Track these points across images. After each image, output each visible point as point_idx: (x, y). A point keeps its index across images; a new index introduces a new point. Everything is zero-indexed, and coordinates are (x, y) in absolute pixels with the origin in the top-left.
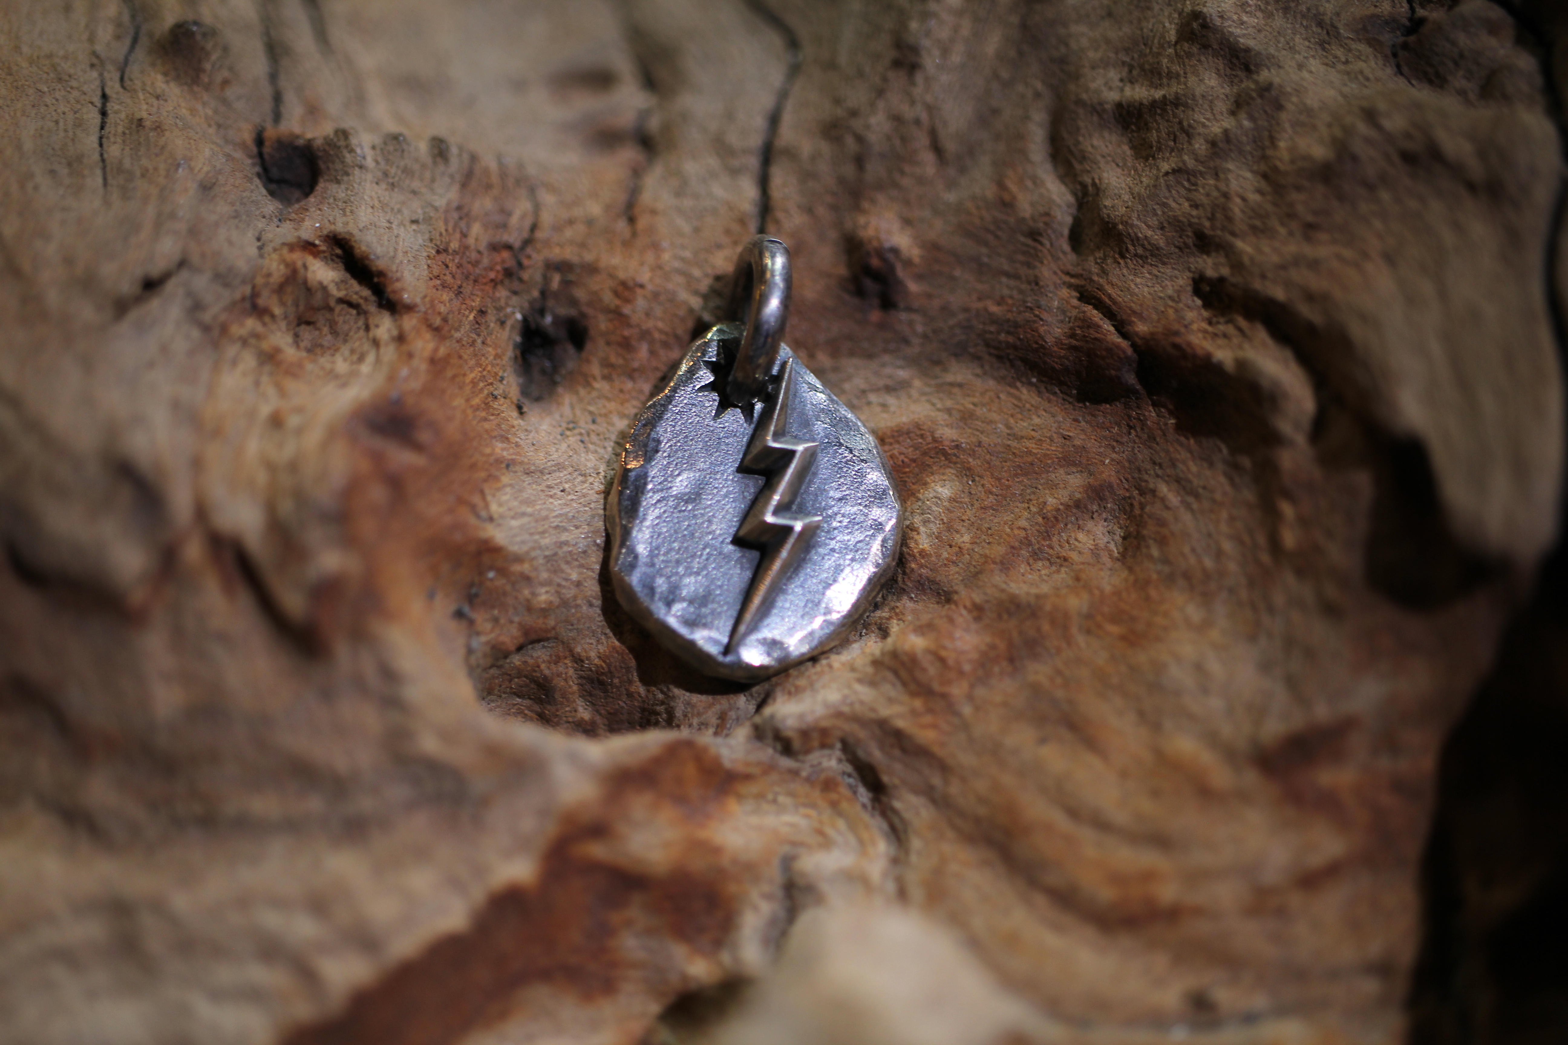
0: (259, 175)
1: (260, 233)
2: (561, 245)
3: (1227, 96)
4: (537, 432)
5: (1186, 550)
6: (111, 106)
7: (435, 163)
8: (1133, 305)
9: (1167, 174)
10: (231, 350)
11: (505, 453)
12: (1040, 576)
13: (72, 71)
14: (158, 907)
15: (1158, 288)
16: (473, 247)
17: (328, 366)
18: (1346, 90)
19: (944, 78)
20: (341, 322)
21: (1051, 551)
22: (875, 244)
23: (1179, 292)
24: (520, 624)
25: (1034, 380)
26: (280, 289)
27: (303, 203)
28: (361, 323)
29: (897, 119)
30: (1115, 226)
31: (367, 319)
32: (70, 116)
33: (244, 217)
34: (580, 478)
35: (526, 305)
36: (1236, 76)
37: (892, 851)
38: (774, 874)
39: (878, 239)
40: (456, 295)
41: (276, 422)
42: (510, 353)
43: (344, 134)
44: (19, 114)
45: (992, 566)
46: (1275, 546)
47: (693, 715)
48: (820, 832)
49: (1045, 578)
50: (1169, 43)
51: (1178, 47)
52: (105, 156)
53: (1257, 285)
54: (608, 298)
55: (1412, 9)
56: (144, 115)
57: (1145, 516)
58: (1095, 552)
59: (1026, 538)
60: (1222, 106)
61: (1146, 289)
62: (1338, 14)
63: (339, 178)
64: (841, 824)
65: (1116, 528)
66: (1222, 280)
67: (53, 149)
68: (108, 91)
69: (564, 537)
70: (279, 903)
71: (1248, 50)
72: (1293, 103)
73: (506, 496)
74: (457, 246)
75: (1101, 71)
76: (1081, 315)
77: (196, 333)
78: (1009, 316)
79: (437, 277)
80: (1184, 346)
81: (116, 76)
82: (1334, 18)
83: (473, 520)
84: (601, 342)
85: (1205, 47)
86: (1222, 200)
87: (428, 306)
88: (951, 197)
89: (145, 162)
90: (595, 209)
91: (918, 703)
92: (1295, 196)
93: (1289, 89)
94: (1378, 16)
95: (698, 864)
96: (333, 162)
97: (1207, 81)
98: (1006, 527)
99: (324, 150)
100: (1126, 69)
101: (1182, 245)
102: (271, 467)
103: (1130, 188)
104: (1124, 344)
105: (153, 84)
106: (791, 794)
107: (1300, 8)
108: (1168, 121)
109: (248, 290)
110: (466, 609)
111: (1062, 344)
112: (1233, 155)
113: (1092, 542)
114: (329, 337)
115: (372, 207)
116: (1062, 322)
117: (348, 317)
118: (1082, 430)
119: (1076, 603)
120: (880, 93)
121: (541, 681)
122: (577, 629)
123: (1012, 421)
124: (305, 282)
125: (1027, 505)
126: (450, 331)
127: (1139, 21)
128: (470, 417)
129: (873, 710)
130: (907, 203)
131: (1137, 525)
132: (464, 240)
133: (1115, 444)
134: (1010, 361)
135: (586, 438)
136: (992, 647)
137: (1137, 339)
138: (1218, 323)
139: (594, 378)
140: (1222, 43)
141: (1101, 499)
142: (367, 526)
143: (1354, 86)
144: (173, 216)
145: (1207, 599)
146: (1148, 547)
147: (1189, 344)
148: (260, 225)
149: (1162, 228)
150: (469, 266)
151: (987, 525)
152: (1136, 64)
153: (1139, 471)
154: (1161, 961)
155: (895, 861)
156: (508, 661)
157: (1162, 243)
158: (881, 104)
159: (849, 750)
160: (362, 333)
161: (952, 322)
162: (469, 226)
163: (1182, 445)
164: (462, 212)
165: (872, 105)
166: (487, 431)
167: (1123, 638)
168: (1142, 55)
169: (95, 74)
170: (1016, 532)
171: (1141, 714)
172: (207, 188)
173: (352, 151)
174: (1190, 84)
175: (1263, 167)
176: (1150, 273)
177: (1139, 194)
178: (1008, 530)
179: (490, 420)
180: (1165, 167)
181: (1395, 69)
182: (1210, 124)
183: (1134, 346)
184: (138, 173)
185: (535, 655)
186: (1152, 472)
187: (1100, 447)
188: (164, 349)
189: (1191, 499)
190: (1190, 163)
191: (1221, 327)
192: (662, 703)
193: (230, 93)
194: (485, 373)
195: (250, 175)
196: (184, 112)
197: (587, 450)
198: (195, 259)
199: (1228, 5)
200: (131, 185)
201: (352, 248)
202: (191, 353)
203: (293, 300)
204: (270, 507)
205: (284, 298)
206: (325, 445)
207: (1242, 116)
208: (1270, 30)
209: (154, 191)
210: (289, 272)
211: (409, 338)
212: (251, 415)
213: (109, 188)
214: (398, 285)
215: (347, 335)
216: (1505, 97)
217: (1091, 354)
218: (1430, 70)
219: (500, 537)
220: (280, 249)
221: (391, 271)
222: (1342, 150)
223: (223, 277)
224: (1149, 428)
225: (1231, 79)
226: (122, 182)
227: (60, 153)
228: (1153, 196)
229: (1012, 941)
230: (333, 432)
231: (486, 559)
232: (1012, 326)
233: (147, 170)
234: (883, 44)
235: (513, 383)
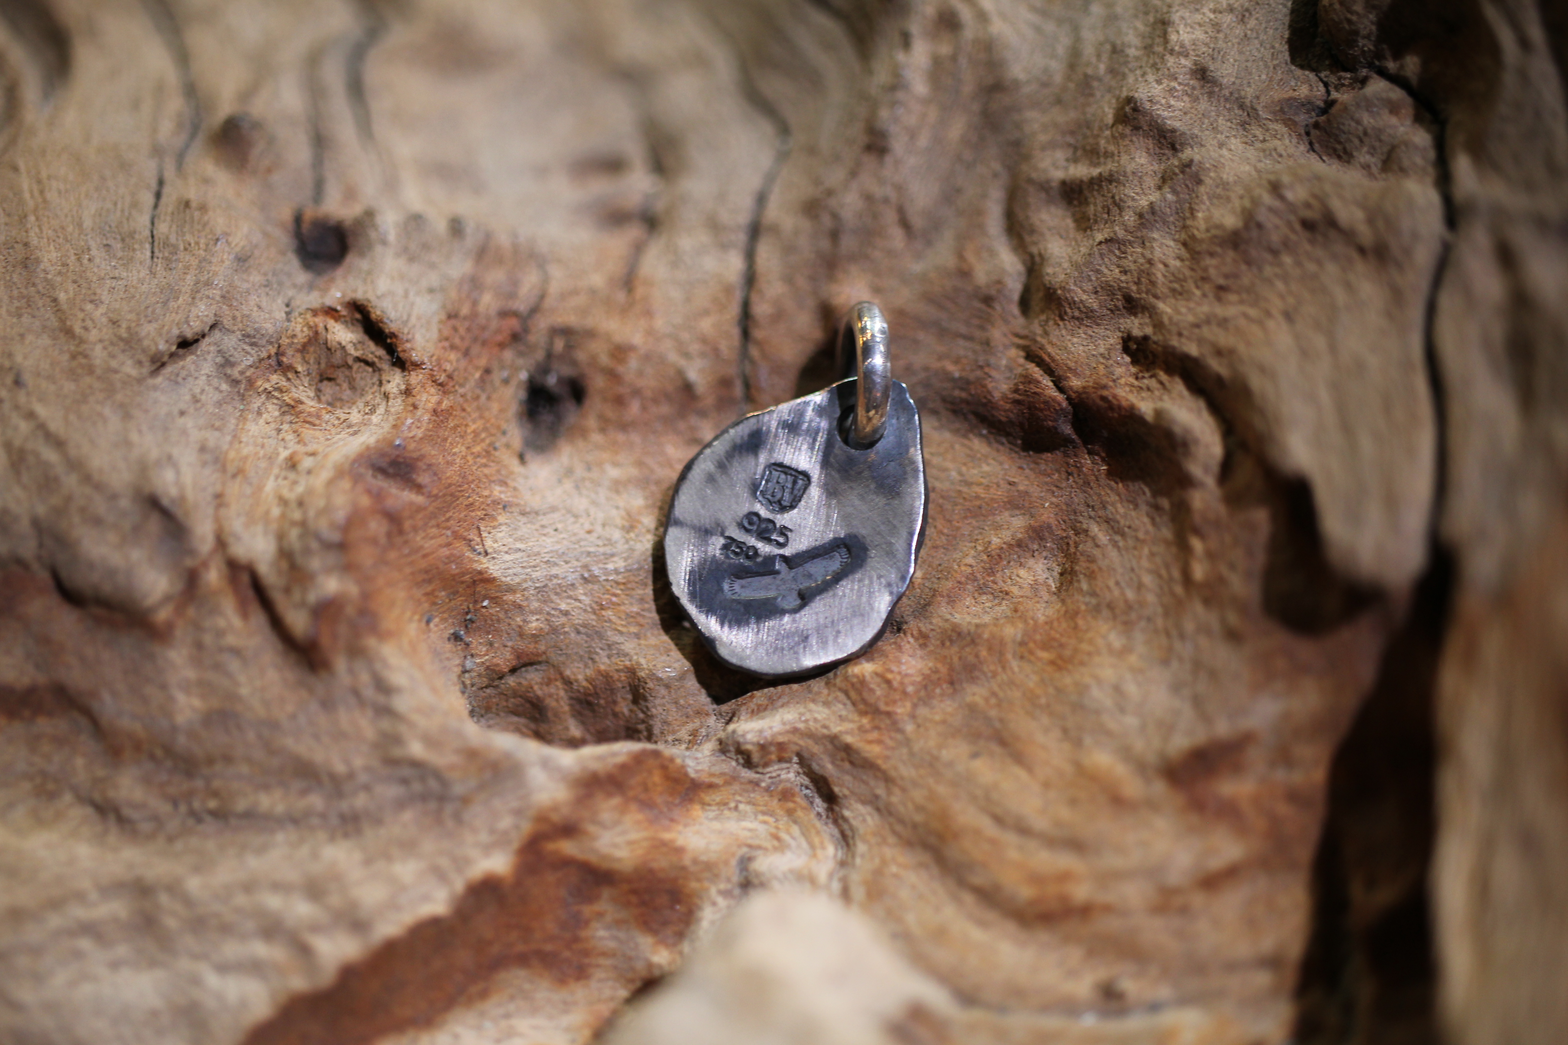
0: (295, 251)
1: (290, 300)
2: (565, 313)
3: (1155, 173)
4: (536, 478)
5: (1111, 583)
6: (167, 190)
7: (452, 240)
8: (1069, 362)
9: (1100, 243)
10: (257, 402)
11: (503, 496)
12: (984, 609)
13: (134, 160)
14: (174, 888)
15: (1092, 347)
16: (482, 313)
17: (343, 417)
18: (1260, 165)
19: (912, 161)
20: (358, 378)
21: (995, 586)
23: (1109, 350)
24: (512, 648)
25: (985, 432)
26: (303, 349)
27: (331, 274)
28: (375, 380)
29: (869, 198)
30: (1055, 290)
31: (381, 375)
32: (128, 199)
33: (275, 286)
34: (572, 519)
35: (532, 366)
36: (1164, 154)
37: (840, 854)
38: (732, 872)
40: (464, 356)
41: (292, 464)
42: (515, 408)
43: (370, 214)
44: (82, 196)
45: (940, 599)
46: (1187, 578)
47: (669, 731)
48: (776, 837)
49: (988, 610)
50: (1107, 125)
51: (1114, 129)
52: (155, 232)
53: (1175, 342)
54: (604, 360)
55: (1328, 92)
56: (192, 197)
57: (1078, 554)
58: (1035, 587)
59: (972, 574)
60: (1150, 182)
61: (1081, 348)
62: (1258, 98)
63: (364, 252)
64: (795, 830)
65: (1054, 565)
66: (1146, 338)
67: (110, 227)
68: (164, 177)
69: (555, 571)
71: (1173, 131)
72: (1211, 178)
73: (502, 534)
74: (468, 312)
75: (1050, 152)
76: (1024, 372)
77: (224, 387)
78: (963, 374)
79: (447, 339)
80: (1110, 398)
81: (174, 164)
82: (1254, 101)
83: (468, 554)
84: (598, 399)
85: (1137, 128)
86: (1147, 266)
87: (434, 364)
88: (917, 267)
89: (188, 237)
90: (597, 280)
91: (865, 721)
92: (1209, 261)
93: (1208, 165)
94: (1295, 99)
95: (661, 863)
96: (360, 238)
97: (1137, 160)
98: (955, 564)
99: (353, 229)
100: (1071, 150)
101: (1113, 308)
102: (283, 502)
103: (1070, 257)
104: (1060, 397)
105: (204, 170)
106: (751, 803)
107: (1223, 92)
108: (1103, 196)
109: (273, 349)
110: (462, 632)
111: (1008, 398)
112: (1158, 225)
113: (1032, 578)
114: (348, 392)
115: (391, 278)
116: (1008, 378)
117: (365, 374)
118: (1026, 477)
119: (1012, 632)
120: (854, 174)
121: (535, 701)
122: (566, 654)
123: (964, 469)
124: (326, 343)
125: (973, 544)
126: (454, 386)
127: (1084, 106)
128: (471, 462)
129: (825, 727)
130: (877, 273)
131: (1072, 562)
132: (475, 307)
133: (1055, 489)
134: (962, 413)
136: (936, 671)
137: (1071, 393)
138: (1143, 377)
139: (591, 431)
140: (1150, 125)
141: (1042, 539)
142: (366, 556)
143: (1267, 162)
144: (208, 284)
145: (1128, 626)
146: (1079, 581)
147: (1115, 396)
148: (291, 293)
149: (1096, 293)
150: (478, 330)
151: (938, 562)
152: (1079, 146)
153: (1075, 513)
154: (1075, 954)
155: (843, 864)
156: (503, 681)
157: (1095, 306)
158: (854, 185)
159: (805, 764)
160: (376, 388)
162: (480, 295)
163: (1112, 489)
164: (475, 283)
165: (847, 185)
166: (486, 476)
167: (1052, 663)
168: (1085, 137)
169: (154, 163)
170: (963, 568)
171: (1065, 731)
172: (242, 260)
173: (376, 228)
174: (1122, 162)
175: (1184, 236)
176: (1085, 334)
177: (1076, 262)
178: (956, 567)
179: (490, 466)
180: (1099, 237)
181: (1308, 147)
182: (1138, 198)
183: (1069, 399)
184: (182, 247)
185: (528, 677)
186: (1086, 514)
187: (1042, 492)
188: (196, 400)
189: (1118, 538)
190: (1121, 233)
191: (1146, 381)
192: (643, 722)
193: (274, 178)
194: (488, 425)
195: (284, 249)
196: (230, 195)
197: (580, 494)
198: (227, 322)
199: (1157, 90)
200: (174, 258)
201: (368, 313)
202: (219, 404)
203: (315, 358)
204: (281, 537)
205: (307, 356)
206: (331, 483)
207: (1166, 189)
208: (1195, 112)
209: (194, 262)
210: (311, 334)
211: (414, 392)
212: (271, 459)
213: (155, 260)
214: (408, 345)
215: (363, 390)
216: (1402, 170)
217: (1031, 407)
218: (1338, 147)
219: (494, 569)
220: (305, 314)
221: (403, 333)
222: (1250, 219)
223: (250, 338)
224: (1085, 474)
225: (1160, 157)
226: (166, 254)
227: (116, 230)
228: (1088, 264)
229: (940, 934)
230: (340, 473)
231: (479, 588)
232: (964, 383)
233: (190, 244)
234: (857, 131)
235: (515, 434)
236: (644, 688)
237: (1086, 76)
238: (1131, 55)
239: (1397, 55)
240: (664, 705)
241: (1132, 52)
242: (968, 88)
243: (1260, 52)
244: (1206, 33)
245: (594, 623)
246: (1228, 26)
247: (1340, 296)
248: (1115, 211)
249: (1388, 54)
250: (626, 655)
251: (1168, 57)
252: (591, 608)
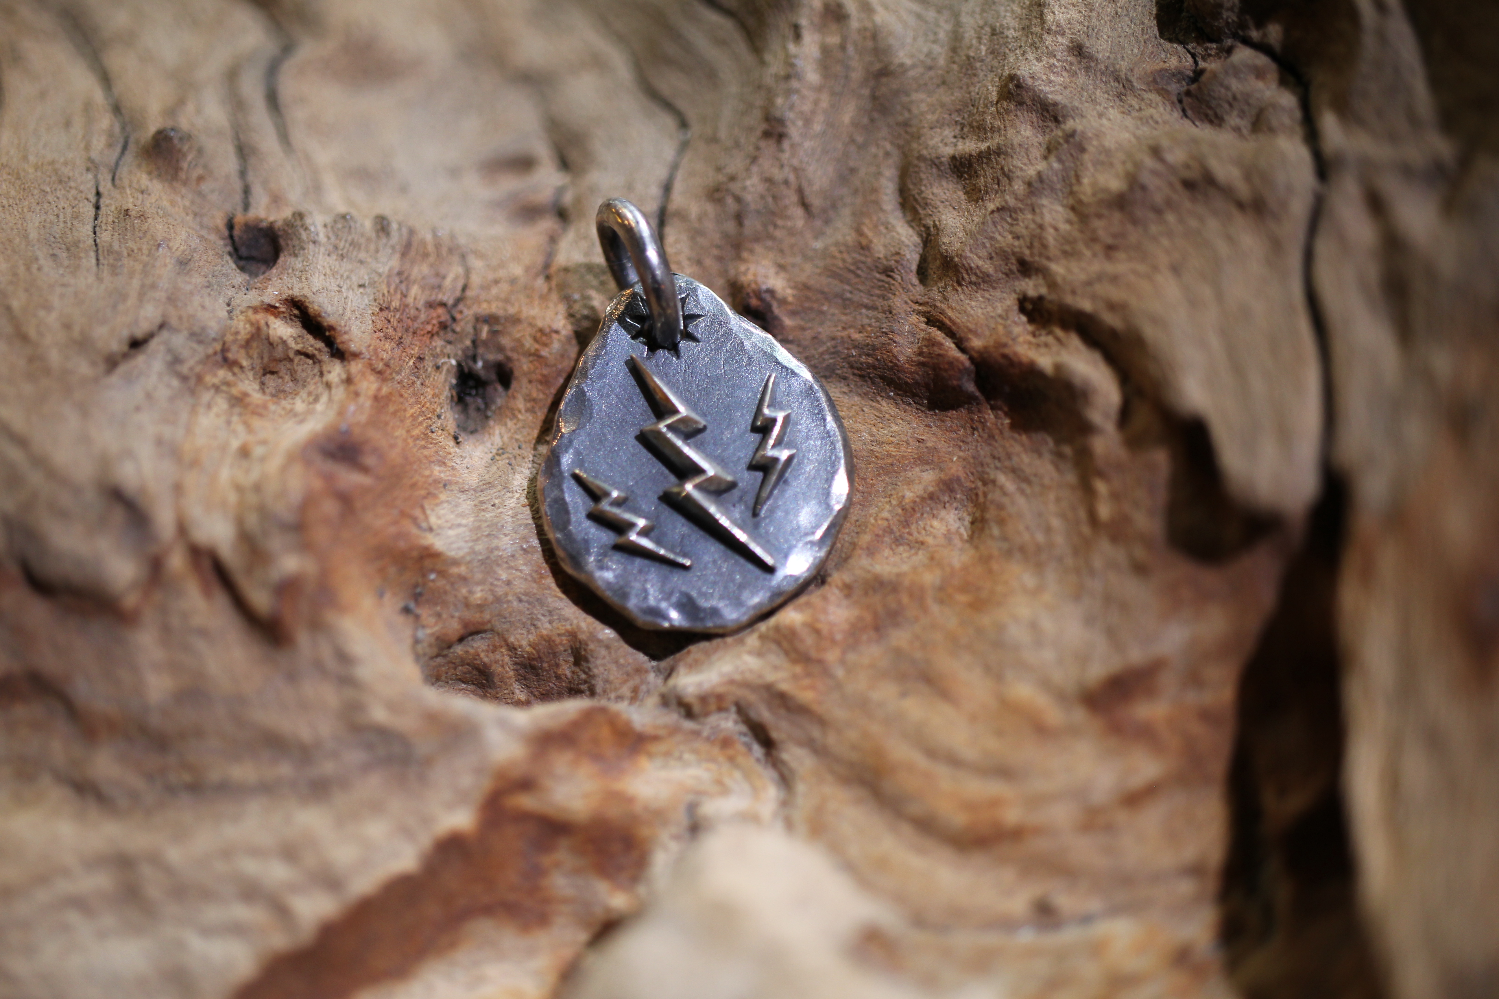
0: (230, 254)
1: (230, 299)
2: (489, 302)
3: (1040, 144)
4: (471, 458)
5: (1021, 527)
6: (103, 202)
7: (378, 237)
8: (969, 324)
9: (993, 212)
10: (206, 396)
11: (442, 475)
12: (901, 559)
13: (71, 174)
14: (156, 859)
15: (989, 309)
16: (412, 305)
17: (288, 407)
18: (1139, 132)
19: (807, 144)
20: (300, 370)
22: (753, 286)
23: (1007, 311)
24: (460, 618)
25: (892, 394)
26: (247, 344)
27: (267, 274)
28: (316, 371)
29: (769, 181)
30: (952, 258)
31: (321, 367)
32: (69, 211)
33: (216, 287)
34: (508, 495)
35: (460, 353)
36: (1047, 127)
37: (782, 794)
38: (681, 818)
39: (756, 282)
40: (398, 345)
41: (244, 452)
42: (446, 393)
43: (300, 215)
44: (25, 210)
45: (860, 552)
46: (1093, 519)
47: (611, 689)
48: (719, 782)
49: (905, 559)
50: (991, 102)
51: (999, 105)
52: (98, 241)
53: (1069, 300)
54: (529, 344)
55: (1196, 63)
56: (131, 206)
57: (988, 502)
58: (948, 536)
59: (889, 527)
60: (1036, 153)
61: (980, 311)
62: (1132, 70)
63: (296, 252)
64: (737, 775)
65: (965, 515)
66: (1041, 298)
67: (54, 237)
68: (101, 189)
69: (495, 543)
70: (256, 852)
71: (1055, 104)
72: (1094, 146)
73: (444, 510)
74: (398, 304)
75: (938, 130)
76: (928, 336)
77: (175, 383)
78: (868, 341)
79: (381, 330)
80: (1012, 356)
81: (109, 177)
82: (1129, 73)
83: (414, 530)
84: (524, 381)
85: (1021, 103)
86: (1038, 231)
87: (372, 353)
88: (818, 245)
89: (130, 244)
90: (517, 270)
91: (798, 669)
92: (1097, 223)
93: (1090, 135)
94: (1166, 70)
95: (614, 812)
96: (292, 239)
97: (1023, 133)
99: (284, 230)
100: (959, 128)
101: (1008, 272)
102: (239, 489)
103: (964, 227)
104: (963, 357)
105: (138, 181)
106: (695, 752)
107: (1099, 66)
108: (992, 168)
109: (218, 346)
110: (412, 605)
111: (912, 361)
112: (1046, 193)
113: (944, 528)
114: (291, 384)
115: (325, 275)
116: (912, 343)
117: (305, 366)
118: (934, 434)
119: (930, 578)
120: (754, 159)
121: (481, 667)
122: (510, 622)
124: (268, 338)
125: (888, 499)
126: (391, 374)
127: (968, 86)
128: (411, 444)
129: (760, 676)
130: (782, 251)
131: (981, 511)
132: (404, 299)
133: (961, 444)
134: (870, 378)
135: (513, 461)
136: (860, 619)
137: (973, 353)
138: (1040, 335)
139: (520, 411)
140: (1033, 100)
141: (952, 490)
142: (321, 535)
143: (1145, 129)
144: (154, 286)
145: (1039, 567)
146: (990, 528)
147: (1015, 354)
148: (231, 292)
149: (991, 258)
150: (409, 320)
152: (966, 123)
153: (982, 465)
154: (1008, 875)
155: (785, 804)
156: (452, 650)
157: (991, 271)
158: (755, 169)
159: (742, 712)
160: (317, 378)
161: (821, 350)
162: (408, 289)
163: (1016, 440)
164: (402, 277)
165: (748, 170)
166: (426, 457)
167: (970, 605)
168: (971, 114)
169: (90, 176)
170: (880, 522)
171: (986, 667)
172: (183, 263)
173: (306, 229)
174: (1009, 136)
175: (1071, 201)
176: (983, 297)
177: (970, 231)
179: (428, 448)
180: (991, 206)
181: (1181, 113)
182: (1026, 168)
183: (971, 359)
184: (125, 254)
185: (475, 645)
186: (992, 466)
187: (949, 447)
188: (149, 396)
189: (1024, 486)
190: (1011, 202)
191: (1043, 338)
192: (585, 682)
193: (205, 187)
194: (424, 409)
195: (221, 253)
196: (165, 203)
197: (514, 471)
198: (174, 322)
199: (1037, 67)
200: (119, 264)
201: (306, 308)
202: (172, 399)
203: (258, 353)
204: (239, 521)
205: (251, 352)
206: (284, 468)
207: (1053, 159)
208: (1075, 86)
209: (139, 267)
210: (253, 330)
211: (356, 380)
212: (223, 448)
213: (101, 267)
214: (346, 337)
215: (305, 381)
216: (1272, 130)
217: (936, 368)
218: (1210, 112)
219: (438, 543)
220: (246, 312)
221: (340, 326)
222: (1134, 182)
223: (197, 336)
224: (990, 429)
225: (1043, 130)
226: (111, 261)
227: (60, 240)
228: (982, 231)
229: (882, 864)
230: (291, 458)
231: (428, 563)
232: (871, 349)
233: (133, 251)
234: (755, 119)
235: (450, 418)
236: (585, 650)
237: (968, 57)
238: (1011, 36)
239: (1260, 25)
240: (604, 665)
241: (1011, 33)
242: (857, 75)
243: (1130, 28)
244: (1080, 12)
245: (535, 591)
246: (1100, 5)
247: (1223, 248)
248: (1004, 181)
249: (1251, 23)
250: (566, 620)
251: (1045, 36)
252: (532, 576)
